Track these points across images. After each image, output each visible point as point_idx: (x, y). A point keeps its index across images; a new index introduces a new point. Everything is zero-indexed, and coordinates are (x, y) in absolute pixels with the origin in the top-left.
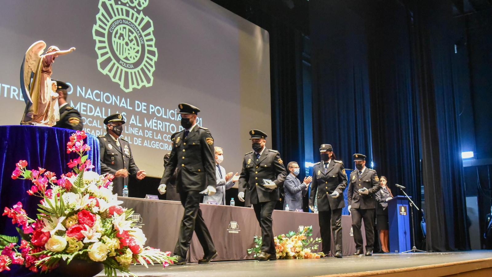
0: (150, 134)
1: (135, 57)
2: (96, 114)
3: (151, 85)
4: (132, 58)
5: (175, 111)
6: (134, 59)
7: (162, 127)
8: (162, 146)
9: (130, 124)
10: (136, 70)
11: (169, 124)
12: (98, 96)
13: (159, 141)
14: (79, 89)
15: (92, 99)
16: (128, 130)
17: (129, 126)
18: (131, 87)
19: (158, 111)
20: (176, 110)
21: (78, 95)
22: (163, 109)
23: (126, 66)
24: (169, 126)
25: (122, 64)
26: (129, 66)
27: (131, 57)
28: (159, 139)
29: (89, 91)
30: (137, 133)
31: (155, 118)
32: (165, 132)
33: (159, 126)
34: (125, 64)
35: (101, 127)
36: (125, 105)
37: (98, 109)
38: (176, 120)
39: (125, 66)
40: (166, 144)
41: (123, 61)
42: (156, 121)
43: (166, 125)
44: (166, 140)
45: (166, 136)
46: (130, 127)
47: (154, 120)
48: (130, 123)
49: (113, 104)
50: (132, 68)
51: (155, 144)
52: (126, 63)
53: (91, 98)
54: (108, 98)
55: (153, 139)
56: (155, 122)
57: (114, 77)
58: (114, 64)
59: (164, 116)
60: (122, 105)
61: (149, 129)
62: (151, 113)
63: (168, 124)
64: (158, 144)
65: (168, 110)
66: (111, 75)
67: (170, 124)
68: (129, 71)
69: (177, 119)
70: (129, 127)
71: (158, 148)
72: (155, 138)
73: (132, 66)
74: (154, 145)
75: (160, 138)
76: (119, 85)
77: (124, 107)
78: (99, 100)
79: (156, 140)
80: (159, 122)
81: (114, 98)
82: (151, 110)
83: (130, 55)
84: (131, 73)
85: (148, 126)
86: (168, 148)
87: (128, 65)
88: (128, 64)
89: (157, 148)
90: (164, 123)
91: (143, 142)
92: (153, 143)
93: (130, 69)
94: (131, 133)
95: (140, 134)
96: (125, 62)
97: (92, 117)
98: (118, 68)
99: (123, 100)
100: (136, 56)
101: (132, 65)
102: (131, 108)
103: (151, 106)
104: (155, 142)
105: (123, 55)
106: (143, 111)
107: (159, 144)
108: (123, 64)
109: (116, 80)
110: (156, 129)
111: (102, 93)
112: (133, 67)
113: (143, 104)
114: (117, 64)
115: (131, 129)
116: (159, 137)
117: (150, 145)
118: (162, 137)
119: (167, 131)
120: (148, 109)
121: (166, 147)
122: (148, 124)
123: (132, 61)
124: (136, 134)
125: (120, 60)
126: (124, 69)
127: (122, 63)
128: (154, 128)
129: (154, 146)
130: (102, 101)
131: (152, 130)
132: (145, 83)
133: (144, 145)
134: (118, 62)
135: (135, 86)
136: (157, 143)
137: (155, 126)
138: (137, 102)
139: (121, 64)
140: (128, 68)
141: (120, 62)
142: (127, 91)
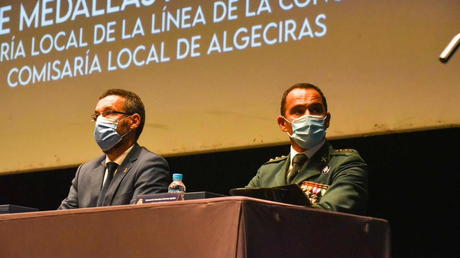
0: (230, 9)
2: (76, 13)
16: (158, 25)
17: (165, 8)
30: (187, 22)
35: (86, 44)
51: (249, 34)
55: (242, 21)
64: (257, 31)
70: (164, 14)
71: (259, 44)
72: (247, 15)
74: (243, 39)
75: (269, 8)
79: (249, 23)
86: (297, 33)
89: (252, 45)
91: (205, 43)
92: (242, 34)
94: (168, 29)
95: (196, 21)
97: (68, 26)
104: (245, 30)
115: (170, 16)
117: (230, 43)
121: (287, 32)
124: (184, 26)
129: (244, 42)
133: (209, 52)
136: (254, 28)
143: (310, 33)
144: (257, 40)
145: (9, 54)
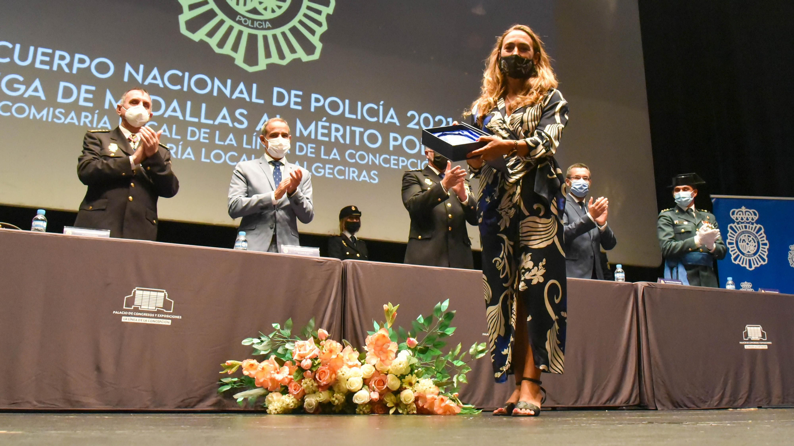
0: (309, 150)
1: (276, 9)
2: (169, 113)
3: (316, 56)
4: (269, 10)
5: (378, 105)
6: (273, 11)
7: (344, 136)
8: (341, 172)
9: (257, 131)
10: (278, 31)
11: (362, 130)
12: (174, 80)
13: (335, 162)
14: (128, 68)
15: (161, 86)
16: (249, 142)
17: (255, 134)
18: (263, 64)
19: (334, 106)
20: (382, 103)
21: (126, 79)
22: (347, 102)
23: (253, 24)
24: (362, 134)
25: (241, 21)
26: (260, 25)
27: (265, 9)
28: (336, 159)
29: (155, 72)
31: (324, 119)
32: (352, 145)
33: (333, 133)
34: (249, 22)
35: (179, 137)
36: (245, 96)
37: (175, 104)
38: (381, 121)
39: (250, 25)
40: (351, 169)
41: (244, 17)
42: (327, 124)
43: (353, 133)
44: (354, 161)
45: (354, 152)
46: (256, 136)
47: (320, 124)
48: (258, 129)
49: (215, 94)
50: (269, 29)
51: (324, 168)
52: (253, 20)
53: (158, 85)
54: (201, 84)
55: (318, 159)
56: (323, 127)
57: (221, 44)
58: (222, 22)
59: (347, 115)
60: (236, 94)
61: (307, 140)
62: (313, 109)
63: (358, 130)
64: (329, 168)
65: (359, 104)
66: (213, 42)
67: (365, 131)
68: (260, 34)
69: (384, 118)
70: (254, 138)
71: (332, 176)
72: (323, 156)
73: (268, 25)
74: (319, 170)
75: (338, 157)
76: (233, 59)
77: (244, 99)
78: (178, 87)
79: (325, 162)
80: (334, 126)
81: (217, 82)
82: (313, 104)
83: (263, 6)
84: (265, 38)
85: (306, 133)
86: (359, 176)
87: (256, 24)
88: (257, 20)
89: (327, 175)
90: (348, 128)
92: (318, 167)
93: (263, 29)
94: (258, 148)
96: (249, 19)
97: (159, 119)
98: (231, 29)
99: (242, 86)
100: (280, 7)
101: (267, 23)
102: (262, 102)
103: (314, 96)
104: (322, 166)
105: (245, 4)
106: (292, 106)
107: (333, 169)
108: (245, 22)
109: (227, 50)
110: (327, 139)
111: (187, 74)
112: (270, 26)
113: (293, 92)
114: (229, 22)
116: (335, 154)
118: (342, 154)
119: (357, 143)
120: (305, 102)
121: (351, 174)
122: (306, 129)
123: (268, 15)
125: (237, 14)
126: (246, 31)
127: (243, 20)
128: (320, 138)
129: (320, 172)
130: (185, 89)
131: (316, 141)
132: (301, 54)
134: (234, 19)
135: (275, 59)
136: (327, 166)
137: (323, 135)
138: (276, 90)
139: (239, 22)
140: (257, 28)
141: (238, 19)
142: (251, 69)
143: (367, 179)
144: (329, 173)
145: (91, 122)
